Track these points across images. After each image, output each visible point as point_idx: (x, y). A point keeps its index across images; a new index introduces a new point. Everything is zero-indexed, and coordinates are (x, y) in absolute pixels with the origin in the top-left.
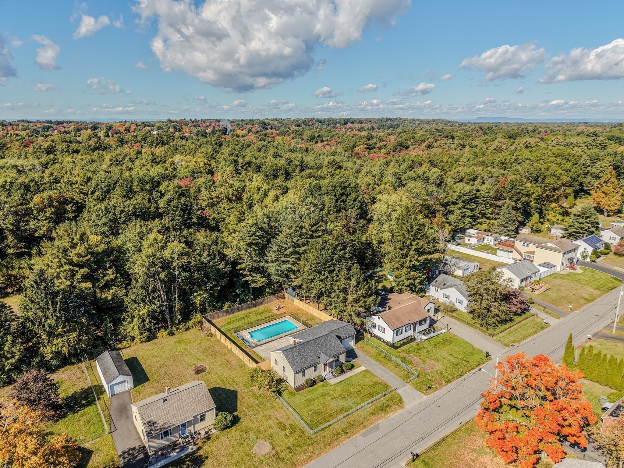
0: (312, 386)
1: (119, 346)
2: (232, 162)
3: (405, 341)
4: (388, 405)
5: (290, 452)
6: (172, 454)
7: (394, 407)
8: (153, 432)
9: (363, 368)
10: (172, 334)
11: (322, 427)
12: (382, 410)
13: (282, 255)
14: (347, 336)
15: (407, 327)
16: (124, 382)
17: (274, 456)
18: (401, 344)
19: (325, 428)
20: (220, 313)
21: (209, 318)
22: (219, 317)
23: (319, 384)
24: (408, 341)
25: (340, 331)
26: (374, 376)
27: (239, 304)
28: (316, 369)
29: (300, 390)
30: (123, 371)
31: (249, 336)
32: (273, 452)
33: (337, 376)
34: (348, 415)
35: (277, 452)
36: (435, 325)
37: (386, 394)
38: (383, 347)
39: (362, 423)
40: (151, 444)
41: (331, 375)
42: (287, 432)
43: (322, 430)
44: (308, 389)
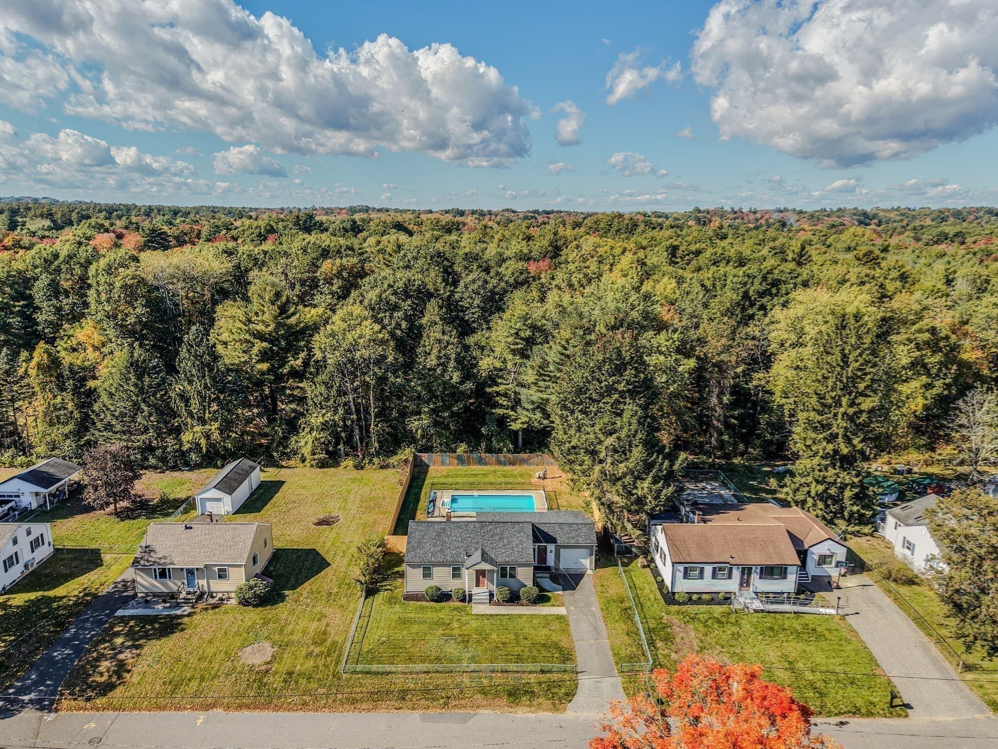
0: (433, 600)
1: (284, 463)
2: (667, 248)
3: (704, 596)
4: (533, 692)
5: (285, 681)
6: (156, 607)
7: (541, 700)
8: (142, 562)
9: (562, 611)
10: (359, 467)
11: (375, 667)
12: (510, 694)
13: (549, 376)
14: (572, 542)
15: (720, 569)
16: (219, 500)
17: (258, 673)
18: (690, 599)
19: (376, 673)
20: (448, 457)
21: (426, 461)
22: (443, 463)
23: (451, 604)
24: (713, 599)
25: (562, 529)
26: (566, 631)
27: (485, 452)
28: (456, 573)
29: (412, 599)
30: (228, 486)
31: (448, 500)
32: (263, 668)
33: (498, 604)
34: (437, 672)
35: (267, 671)
36: (822, 594)
37: (550, 672)
38: (647, 591)
39: (448, 698)
40: (139, 579)
41: (486, 596)
42: (317, 650)
43: (367, 673)
44: (424, 603)
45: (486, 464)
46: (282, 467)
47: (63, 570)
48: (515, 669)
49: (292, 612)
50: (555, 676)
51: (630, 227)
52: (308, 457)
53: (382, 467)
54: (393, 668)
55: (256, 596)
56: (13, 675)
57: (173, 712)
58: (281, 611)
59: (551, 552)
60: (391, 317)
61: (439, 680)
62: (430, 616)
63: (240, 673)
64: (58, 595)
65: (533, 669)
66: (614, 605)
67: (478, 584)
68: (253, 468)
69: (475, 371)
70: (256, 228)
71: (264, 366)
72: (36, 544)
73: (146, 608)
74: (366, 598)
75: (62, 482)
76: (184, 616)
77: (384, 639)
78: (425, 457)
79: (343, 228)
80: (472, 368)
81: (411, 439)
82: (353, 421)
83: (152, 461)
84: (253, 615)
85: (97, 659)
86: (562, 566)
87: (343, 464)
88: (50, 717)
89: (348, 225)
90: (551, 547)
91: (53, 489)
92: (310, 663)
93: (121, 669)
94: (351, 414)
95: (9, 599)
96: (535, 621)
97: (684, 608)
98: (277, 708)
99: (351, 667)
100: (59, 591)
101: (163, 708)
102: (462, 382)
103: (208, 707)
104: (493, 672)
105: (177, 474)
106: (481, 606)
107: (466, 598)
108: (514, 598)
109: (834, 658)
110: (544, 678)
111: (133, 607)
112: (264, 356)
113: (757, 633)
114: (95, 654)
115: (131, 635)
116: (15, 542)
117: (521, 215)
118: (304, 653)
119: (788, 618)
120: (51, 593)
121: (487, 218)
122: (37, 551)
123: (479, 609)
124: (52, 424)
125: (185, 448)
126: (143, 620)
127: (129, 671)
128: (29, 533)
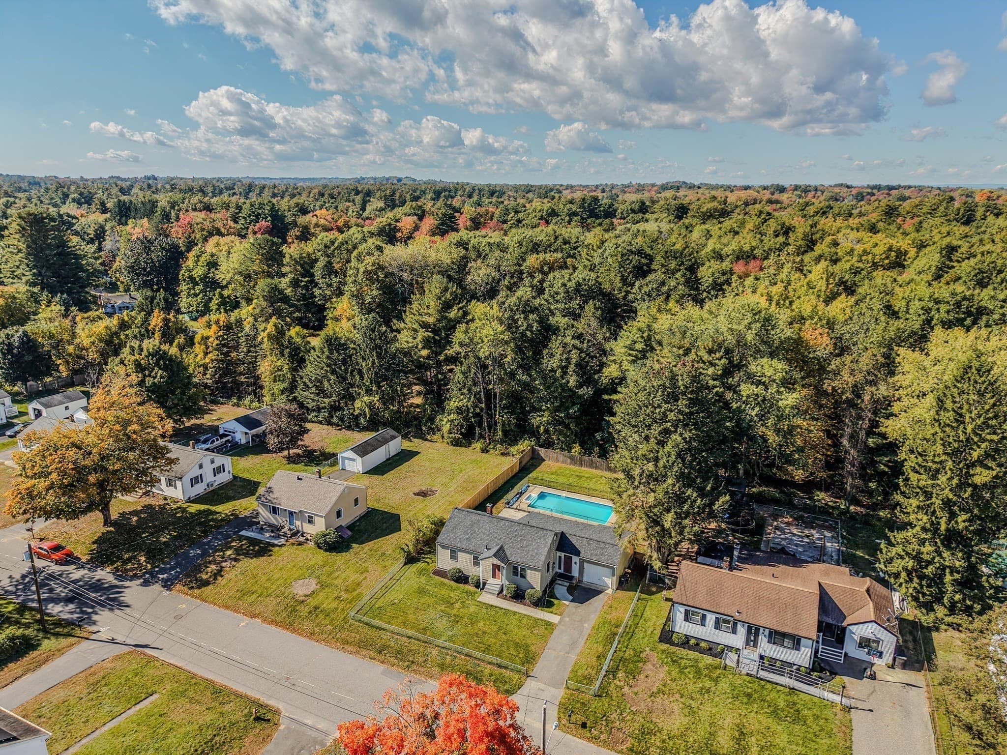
0: (453, 580)
1: (429, 437)
3: (703, 644)
5: (310, 612)
6: (266, 534)
8: (263, 499)
9: (554, 619)
10: (485, 450)
11: (376, 622)
14: (594, 559)
15: (725, 621)
16: (353, 460)
17: (296, 601)
18: (688, 642)
19: (373, 626)
20: (560, 455)
21: (542, 455)
22: (557, 460)
23: (467, 587)
24: (710, 649)
25: (589, 544)
26: (545, 639)
27: (599, 457)
28: (476, 562)
29: (439, 575)
30: (363, 450)
31: (535, 495)
32: (301, 598)
33: (505, 597)
34: (418, 640)
35: (303, 602)
36: (846, 679)
37: (506, 668)
38: (650, 623)
39: (413, 662)
40: (260, 511)
41: (498, 589)
42: (345, 596)
43: (367, 624)
44: (446, 581)
45: (596, 468)
46: (427, 440)
47: (231, 493)
48: (479, 657)
49: (346, 562)
50: (507, 673)
51: (962, 212)
52: (446, 435)
53: (503, 454)
54: (387, 626)
55: (325, 542)
56: (162, 560)
57: (231, 612)
58: (340, 559)
59: (576, 563)
60: (525, 318)
61: (415, 645)
62: (444, 592)
63: (286, 598)
64: (217, 510)
65: (494, 661)
66: (607, 626)
67: (494, 576)
68: (393, 438)
69: (596, 377)
70: (540, 211)
71: (424, 353)
72: (218, 471)
73: (260, 533)
74: (405, 564)
75: (263, 428)
76: (277, 545)
77: (396, 601)
78: (542, 452)
79: (631, 209)
80: (595, 374)
81: (533, 433)
82: (482, 409)
83: (335, 420)
84: (321, 556)
85: (210, 563)
86: (585, 579)
87: (473, 446)
88: (166, 593)
89: (636, 207)
90: (575, 559)
91: (254, 431)
92: (334, 605)
93: (218, 574)
94: (480, 402)
95: (189, 507)
96: (525, 621)
97: (673, 649)
98: (294, 631)
99: (359, 617)
100: (219, 508)
101: (227, 607)
102: (580, 386)
103: (253, 616)
104: (459, 653)
105: (349, 433)
106: (489, 596)
107: (480, 585)
108: (518, 596)
109: (797, 745)
110: (497, 671)
111: (253, 531)
112: (427, 343)
113: (730, 695)
114: (211, 559)
115: (238, 551)
116: (201, 467)
117: (854, 192)
118: (335, 596)
119: (778, 691)
120: (213, 508)
121: (811, 194)
122: (218, 476)
123: (487, 598)
124: (275, 381)
125: (356, 413)
126: (253, 542)
127: (222, 576)
128: (212, 462)
